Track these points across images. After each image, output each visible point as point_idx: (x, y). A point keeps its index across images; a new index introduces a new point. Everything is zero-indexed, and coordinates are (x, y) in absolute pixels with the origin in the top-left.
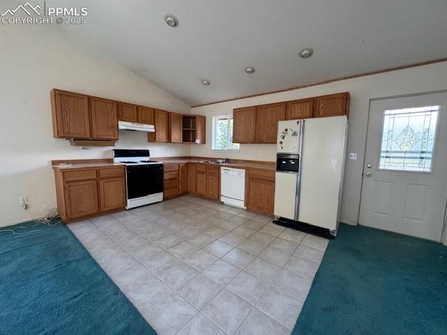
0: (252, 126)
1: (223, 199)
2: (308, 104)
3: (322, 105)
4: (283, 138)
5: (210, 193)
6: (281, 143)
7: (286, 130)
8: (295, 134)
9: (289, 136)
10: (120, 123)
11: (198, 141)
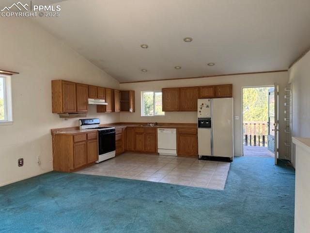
0: (177, 100)
1: (159, 151)
2: (212, 89)
3: (219, 90)
4: (201, 108)
5: (148, 149)
6: (200, 112)
7: (203, 104)
8: (208, 106)
9: (204, 107)
10: (89, 100)
11: (131, 110)
